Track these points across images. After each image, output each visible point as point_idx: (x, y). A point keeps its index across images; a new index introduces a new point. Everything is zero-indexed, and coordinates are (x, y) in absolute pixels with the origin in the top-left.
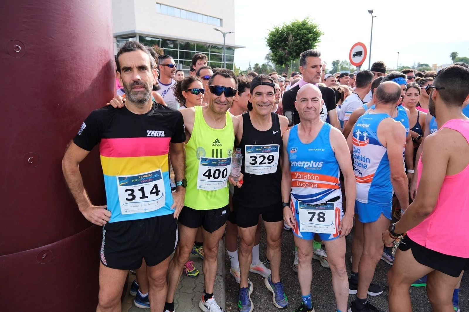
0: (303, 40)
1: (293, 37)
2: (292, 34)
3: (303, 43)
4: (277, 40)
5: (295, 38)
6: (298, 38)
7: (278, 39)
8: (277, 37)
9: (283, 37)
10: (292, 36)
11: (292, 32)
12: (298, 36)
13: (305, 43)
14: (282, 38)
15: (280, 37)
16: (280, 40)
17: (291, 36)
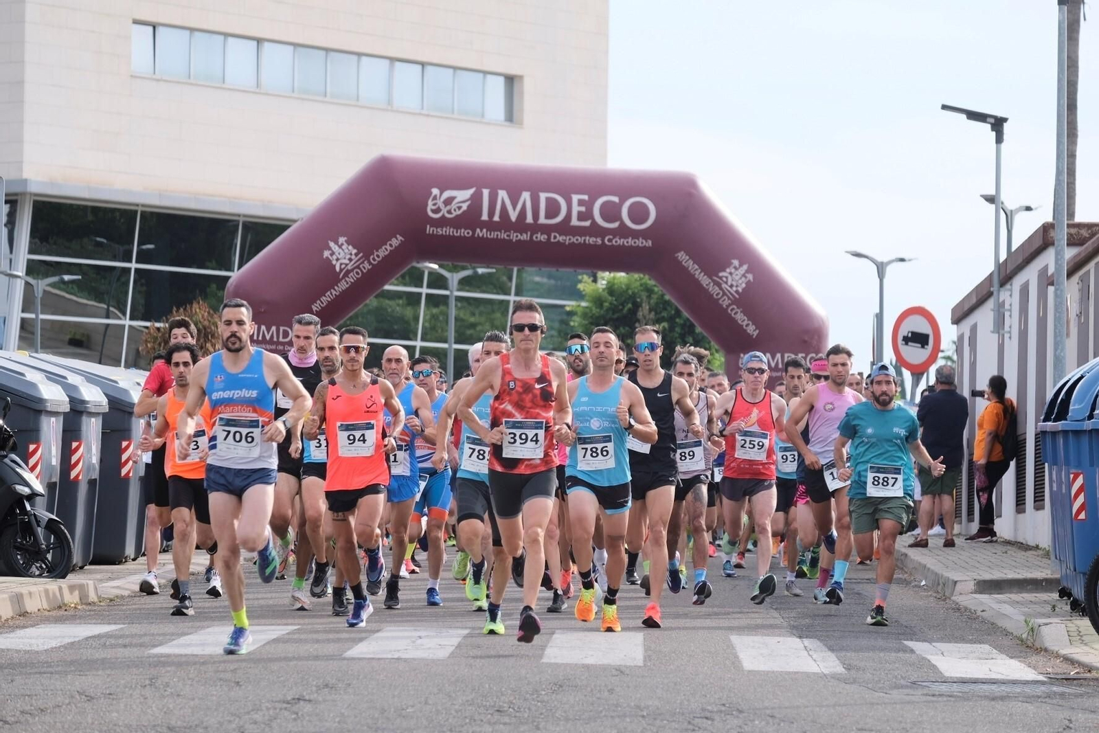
0: (677, 320)
1: (650, 310)
2: (649, 303)
3: (678, 329)
4: (608, 317)
5: (656, 313)
6: (665, 314)
7: (611, 312)
8: (605, 309)
9: (624, 307)
10: (648, 307)
11: (649, 297)
12: (665, 309)
13: (687, 329)
14: (622, 310)
15: (614, 309)
16: (616, 316)
17: (646, 307)
